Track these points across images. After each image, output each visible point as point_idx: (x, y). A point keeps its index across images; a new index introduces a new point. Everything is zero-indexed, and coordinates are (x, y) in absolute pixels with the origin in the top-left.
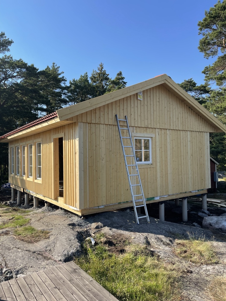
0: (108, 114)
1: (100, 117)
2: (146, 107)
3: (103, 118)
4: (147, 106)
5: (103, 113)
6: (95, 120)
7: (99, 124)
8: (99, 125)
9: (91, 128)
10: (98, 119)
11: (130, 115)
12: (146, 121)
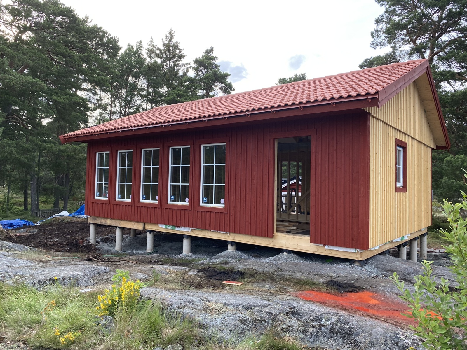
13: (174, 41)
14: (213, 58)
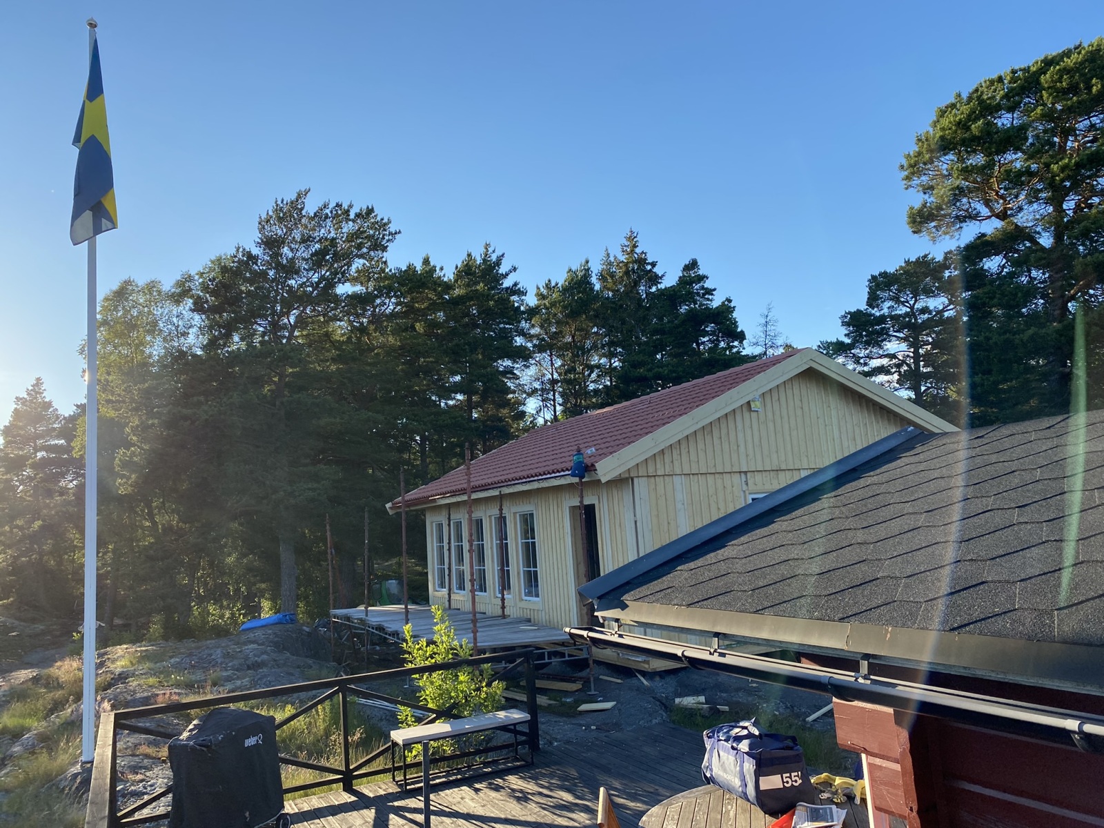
0: (689, 452)
1: (672, 462)
2: (771, 425)
3: (680, 461)
4: (774, 422)
5: (679, 452)
6: (663, 469)
7: (672, 475)
8: (671, 477)
9: (656, 485)
10: (670, 466)
11: (736, 448)
12: (774, 456)
13: (638, 250)
14: (702, 278)
